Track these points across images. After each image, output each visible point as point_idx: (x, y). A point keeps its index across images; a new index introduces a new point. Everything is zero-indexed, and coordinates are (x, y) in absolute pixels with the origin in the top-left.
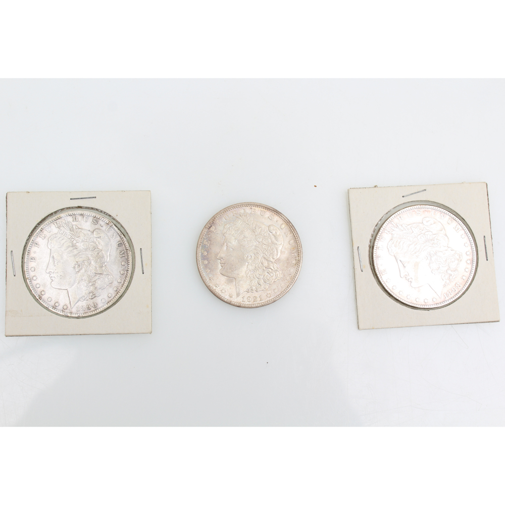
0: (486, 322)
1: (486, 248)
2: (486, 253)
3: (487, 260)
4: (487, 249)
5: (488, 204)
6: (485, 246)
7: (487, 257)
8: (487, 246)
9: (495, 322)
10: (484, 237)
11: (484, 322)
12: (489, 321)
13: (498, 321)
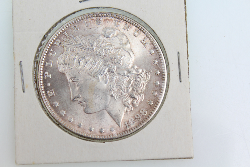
0: (176, 159)
1: (179, 66)
2: (180, 73)
3: (181, 81)
4: (181, 68)
5: (186, 14)
6: (179, 64)
7: (180, 78)
8: (181, 65)
9: (187, 158)
10: (178, 53)
11: (174, 159)
12: (179, 157)
13: (191, 158)
